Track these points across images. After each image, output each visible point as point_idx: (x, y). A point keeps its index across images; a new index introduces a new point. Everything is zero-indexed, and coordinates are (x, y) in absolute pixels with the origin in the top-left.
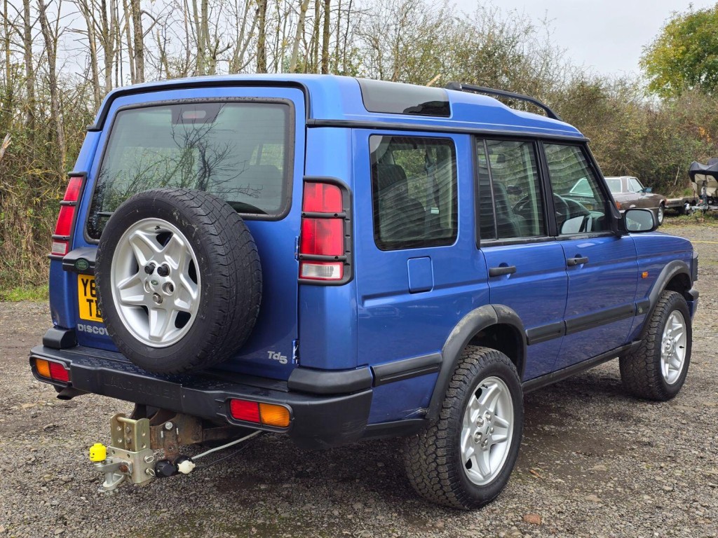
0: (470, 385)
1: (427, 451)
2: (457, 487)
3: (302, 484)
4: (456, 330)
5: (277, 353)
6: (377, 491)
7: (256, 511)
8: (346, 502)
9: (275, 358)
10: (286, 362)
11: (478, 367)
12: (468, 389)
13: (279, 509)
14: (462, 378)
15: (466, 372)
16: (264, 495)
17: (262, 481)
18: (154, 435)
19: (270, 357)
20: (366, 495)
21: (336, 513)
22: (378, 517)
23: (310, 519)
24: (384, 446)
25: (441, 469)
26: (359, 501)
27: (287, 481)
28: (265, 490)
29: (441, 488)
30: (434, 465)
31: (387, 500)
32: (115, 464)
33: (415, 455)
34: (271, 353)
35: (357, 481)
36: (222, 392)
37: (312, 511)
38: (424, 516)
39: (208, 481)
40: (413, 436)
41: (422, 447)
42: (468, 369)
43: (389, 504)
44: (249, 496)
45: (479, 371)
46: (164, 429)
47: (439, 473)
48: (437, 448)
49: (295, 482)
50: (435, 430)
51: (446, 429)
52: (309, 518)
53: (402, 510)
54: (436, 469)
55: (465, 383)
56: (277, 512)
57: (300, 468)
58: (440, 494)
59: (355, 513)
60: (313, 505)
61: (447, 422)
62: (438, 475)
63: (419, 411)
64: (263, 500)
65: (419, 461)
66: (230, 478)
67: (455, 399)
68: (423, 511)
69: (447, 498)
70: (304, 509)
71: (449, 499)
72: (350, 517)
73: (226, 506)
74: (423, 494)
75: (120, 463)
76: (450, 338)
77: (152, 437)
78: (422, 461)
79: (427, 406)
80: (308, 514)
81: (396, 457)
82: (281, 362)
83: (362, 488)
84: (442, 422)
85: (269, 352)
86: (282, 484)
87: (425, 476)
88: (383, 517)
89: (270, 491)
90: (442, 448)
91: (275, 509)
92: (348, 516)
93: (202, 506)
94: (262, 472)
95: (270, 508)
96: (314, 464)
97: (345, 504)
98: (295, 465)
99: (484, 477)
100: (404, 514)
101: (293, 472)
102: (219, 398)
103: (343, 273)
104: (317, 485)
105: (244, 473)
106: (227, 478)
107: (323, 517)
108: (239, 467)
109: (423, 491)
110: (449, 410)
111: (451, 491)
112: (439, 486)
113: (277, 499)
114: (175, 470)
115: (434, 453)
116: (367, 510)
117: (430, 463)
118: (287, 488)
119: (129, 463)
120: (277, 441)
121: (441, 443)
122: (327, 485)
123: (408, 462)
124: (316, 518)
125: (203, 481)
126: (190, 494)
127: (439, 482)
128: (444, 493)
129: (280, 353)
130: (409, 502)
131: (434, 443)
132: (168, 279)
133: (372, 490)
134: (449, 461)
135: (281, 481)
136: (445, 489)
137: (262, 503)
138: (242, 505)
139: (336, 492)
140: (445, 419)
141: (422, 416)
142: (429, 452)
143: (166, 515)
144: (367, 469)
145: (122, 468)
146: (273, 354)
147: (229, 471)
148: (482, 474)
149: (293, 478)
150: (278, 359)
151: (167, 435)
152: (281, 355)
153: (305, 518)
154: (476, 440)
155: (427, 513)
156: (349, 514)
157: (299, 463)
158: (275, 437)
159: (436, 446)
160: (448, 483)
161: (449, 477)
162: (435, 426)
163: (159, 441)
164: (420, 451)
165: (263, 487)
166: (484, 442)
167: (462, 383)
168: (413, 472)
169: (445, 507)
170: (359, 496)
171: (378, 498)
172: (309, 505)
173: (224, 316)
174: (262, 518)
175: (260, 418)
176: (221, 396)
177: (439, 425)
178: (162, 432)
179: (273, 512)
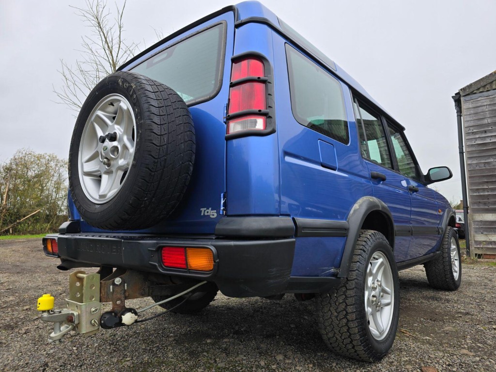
0: (368, 253)
1: (337, 308)
2: (365, 341)
3: (237, 340)
4: (356, 206)
5: (208, 209)
6: (293, 345)
7: (199, 360)
8: (269, 354)
9: (206, 214)
10: (216, 215)
11: (371, 241)
12: (367, 256)
13: (217, 360)
14: (361, 247)
15: (364, 243)
16: (208, 347)
17: (209, 336)
18: (104, 289)
19: (202, 214)
20: (285, 349)
21: (262, 363)
22: (297, 368)
23: (242, 369)
24: (293, 314)
25: (351, 325)
26: (280, 353)
27: (227, 336)
28: (210, 343)
29: (351, 342)
30: (345, 321)
31: (302, 352)
32: (63, 315)
33: (327, 312)
34: (203, 210)
35: (277, 337)
36: (155, 241)
37: (243, 362)
38: (335, 367)
39: (171, 336)
40: (325, 296)
41: (333, 305)
42: (365, 241)
43: (304, 356)
44: (198, 347)
45: (373, 244)
46: (114, 284)
47: (349, 328)
48: (347, 305)
49: (233, 337)
50: (344, 289)
51: (353, 289)
52: (240, 368)
53: (315, 361)
54: (347, 324)
55: (364, 251)
56: (216, 361)
57: (237, 328)
58: (350, 347)
59: (278, 364)
60: (245, 356)
61: (353, 282)
62: (348, 330)
63: (332, 270)
64: (207, 352)
65: (330, 318)
66: (188, 334)
67: (358, 263)
68: (333, 362)
69: (356, 351)
70: (237, 359)
71: (358, 352)
72: (274, 367)
73: (177, 356)
74: (333, 348)
75: (68, 314)
76: (352, 212)
77: (102, 291)
78: (333, 318)
79: (338, 266)
80: (240, 364)
81: (302, 321)
82: (212, 216)
83: (282, 343)
84: (350, 283)
85: (201, 209)
86: (223, 339)
87: (337, 331)
88: (301, 368)
89: (213, 344)
90: (352, 305)
91: (215, 359)
92: (273, 366)
93: (159, 356)
94: (210, 330)
95: (211, 358)
96: (247, 325)
97: (269, 355)
98: (234, 326)
99: (380, 333)
100: (318, 366)
101: (232, 330)
102: (152, 247)
103: (266, 125)
104: (248, 340)
105: (199, 331)
106: (185, 335)
107: (252, 367)
108: (196, 327)
109: (333, 345)
110: (354, 272)
111: (360, 345)
112: (349, 340)
113: (217, 350)
114: (118, 321)
115: (345, 310)
116: (287, 361)
117: (341, 319)
118: (226, 342)
119: (76, 313)
120: (224, 311)
121: (350, 301)
122: (255, 340)
123: (321, 319)
124: (246, 368)
125: (168, 336)
126: (154, 346)
127: (349, 337)
128: (353, 347)
129: (210, 209)
130: (319, 354)
131: (344, 301)
132: (115, 143)
133: (289, 345)
134: (358, 317)
135: (223, 337)
136: (355, 343)
137: (205, 354)
138: (190, 355)
139: (262, 345)
140: (352, 280)
141: (334, 275)
142: (339, 310)
143: (128, 363)
144: (284, 329)
145: (70, 319)
146: (205, 211)
147: (188, 329)
148: (378, 330)
149: (231, 335)
150: (209, 214)
151: (116, 289)
152: (211, 210)
153: (237, 368)
154: (373, 302)
155: (337, 364)
156: (273, 365)
157: (237, 324)
158: (223, 309)
159: (346, 303)
160: (358, 337)
161: (359, 332)
162: (344, 286)
163: (108, 295)
164: (331, 309)
165: (209, 341)
166: (378, 304)
167: (362, 251)
168: (325, 328)
169: (352, 359)
170: (280, 349)
171: (294, 351)
172: (241, 356)
173: (154, 162)
174: (202, 368)
175: (187, 264)
176: (153, 245)
177: (347, 285)
178: (111, 287)
179: (212, 362)
